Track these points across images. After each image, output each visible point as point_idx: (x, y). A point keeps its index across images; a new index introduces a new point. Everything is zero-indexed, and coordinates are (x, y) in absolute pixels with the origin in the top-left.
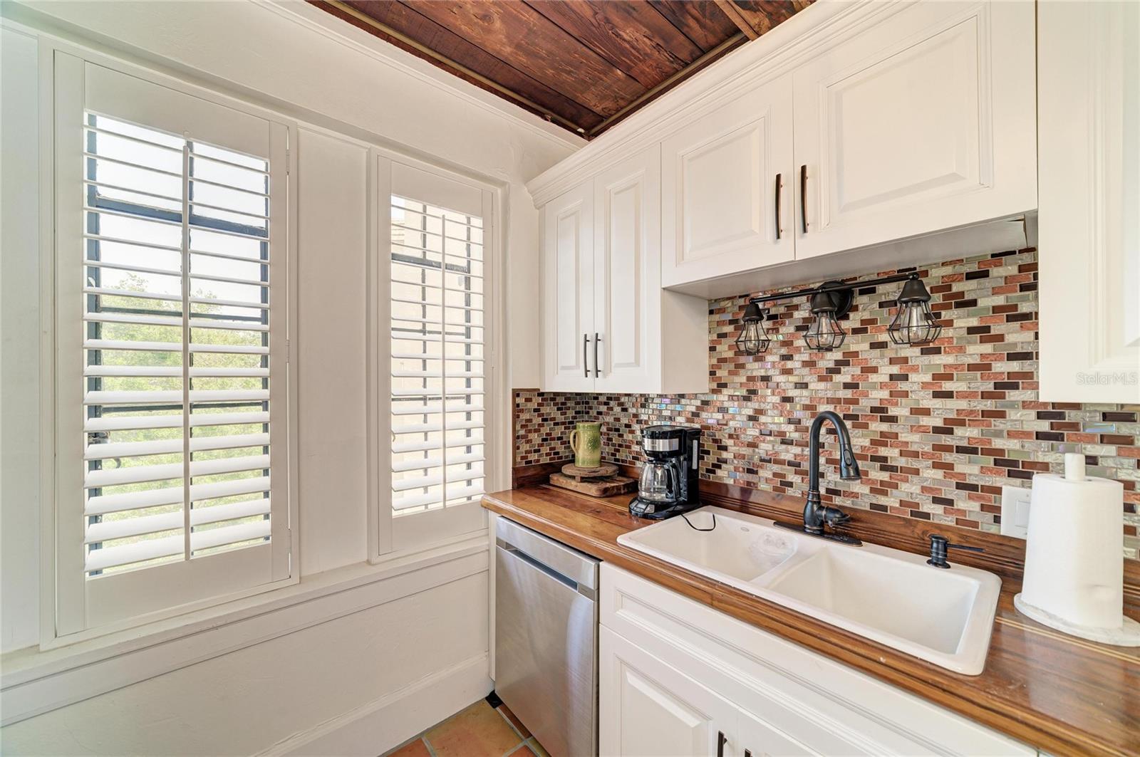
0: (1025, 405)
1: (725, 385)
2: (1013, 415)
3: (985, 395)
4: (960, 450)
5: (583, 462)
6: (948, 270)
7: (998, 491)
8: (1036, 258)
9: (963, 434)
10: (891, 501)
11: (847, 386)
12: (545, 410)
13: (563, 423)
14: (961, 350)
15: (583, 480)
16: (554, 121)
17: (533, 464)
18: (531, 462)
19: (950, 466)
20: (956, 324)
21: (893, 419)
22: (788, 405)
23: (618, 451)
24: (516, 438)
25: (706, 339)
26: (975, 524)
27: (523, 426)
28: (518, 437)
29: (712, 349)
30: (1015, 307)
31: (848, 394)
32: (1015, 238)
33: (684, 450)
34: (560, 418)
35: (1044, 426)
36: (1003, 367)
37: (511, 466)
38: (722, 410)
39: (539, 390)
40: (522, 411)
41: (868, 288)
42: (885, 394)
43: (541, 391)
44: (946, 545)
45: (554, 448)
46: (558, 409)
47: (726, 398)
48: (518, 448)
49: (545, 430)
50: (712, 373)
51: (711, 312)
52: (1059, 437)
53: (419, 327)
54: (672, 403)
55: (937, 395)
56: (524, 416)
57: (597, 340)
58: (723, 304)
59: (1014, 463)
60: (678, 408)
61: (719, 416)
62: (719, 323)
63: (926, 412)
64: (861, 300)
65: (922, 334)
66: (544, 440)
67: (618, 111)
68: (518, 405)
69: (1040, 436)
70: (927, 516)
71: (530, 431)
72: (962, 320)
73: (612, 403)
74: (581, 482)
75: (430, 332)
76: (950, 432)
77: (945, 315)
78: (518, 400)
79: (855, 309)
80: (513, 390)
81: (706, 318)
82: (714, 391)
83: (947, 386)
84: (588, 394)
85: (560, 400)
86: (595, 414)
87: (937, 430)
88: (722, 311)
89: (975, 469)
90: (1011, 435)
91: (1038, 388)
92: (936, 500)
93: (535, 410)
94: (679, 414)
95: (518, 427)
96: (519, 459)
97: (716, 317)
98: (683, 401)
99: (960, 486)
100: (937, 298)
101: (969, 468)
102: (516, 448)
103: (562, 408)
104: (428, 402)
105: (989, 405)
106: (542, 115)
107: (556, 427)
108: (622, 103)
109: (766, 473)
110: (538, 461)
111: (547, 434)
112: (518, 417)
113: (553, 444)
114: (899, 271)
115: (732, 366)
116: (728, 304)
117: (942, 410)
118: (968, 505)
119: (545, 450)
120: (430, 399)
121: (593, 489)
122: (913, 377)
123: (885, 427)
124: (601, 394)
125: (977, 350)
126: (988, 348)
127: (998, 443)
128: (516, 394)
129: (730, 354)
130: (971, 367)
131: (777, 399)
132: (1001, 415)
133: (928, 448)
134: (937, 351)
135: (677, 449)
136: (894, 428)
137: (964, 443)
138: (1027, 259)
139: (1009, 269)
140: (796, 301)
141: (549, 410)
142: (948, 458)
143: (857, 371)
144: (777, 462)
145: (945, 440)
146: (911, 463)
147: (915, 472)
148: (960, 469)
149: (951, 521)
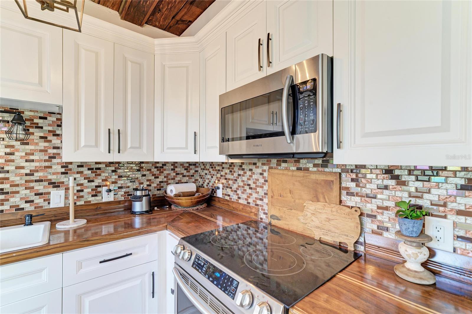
0: (58, 164)
2: (54, 167)
3: (45, 161)
4: (36, 181)
6: (32, 114)
7: (49, 193)
8: (61, 117)
9: (37, 176)
10: (5, 207)
14: (37, 144)
19: (33, 188)
20: (35, 134)
21: (7, 172)
26: (42, 207)
30: (55, 131)
32: (56, 110)
35: (63, 170)
36: (52, 151)
42: (2, 161)
44: (31, 216)
52: (67, 173)
55: (27, 161)
59: (54, 183)
63: (23, 168)
65: (22, 137)
69: (63, 173)
70: (23, 209)
72: (38, 133)
76: (33, 175)
77: (31, 130)
83: (31, 157)
87: (27, 175)
89: (41, 187)
90: (54, 174)
91: (61, 158)
92: (26, 202)
99: (36, 194)
100: (28, 123)
101: (39, 187)
105: (47, 164)
114: (10, 108)
117: (29, 167)
118: (38, 201)
122: (16, 153)
125: (43, 145)
126: (47, 144)
127: (50, 177)
130: (41, 151)
132: (50, 167)
133: (23, 182)
134: (27, 144)
136: (7, 175)
137: (38, 178)
138: (59, 116)
139: (52, 118)
142: (32, 185)
145: (32, 178)
146: (14, 189)
147: (18, 192)
148: (36, 188)
149: (32, 208)
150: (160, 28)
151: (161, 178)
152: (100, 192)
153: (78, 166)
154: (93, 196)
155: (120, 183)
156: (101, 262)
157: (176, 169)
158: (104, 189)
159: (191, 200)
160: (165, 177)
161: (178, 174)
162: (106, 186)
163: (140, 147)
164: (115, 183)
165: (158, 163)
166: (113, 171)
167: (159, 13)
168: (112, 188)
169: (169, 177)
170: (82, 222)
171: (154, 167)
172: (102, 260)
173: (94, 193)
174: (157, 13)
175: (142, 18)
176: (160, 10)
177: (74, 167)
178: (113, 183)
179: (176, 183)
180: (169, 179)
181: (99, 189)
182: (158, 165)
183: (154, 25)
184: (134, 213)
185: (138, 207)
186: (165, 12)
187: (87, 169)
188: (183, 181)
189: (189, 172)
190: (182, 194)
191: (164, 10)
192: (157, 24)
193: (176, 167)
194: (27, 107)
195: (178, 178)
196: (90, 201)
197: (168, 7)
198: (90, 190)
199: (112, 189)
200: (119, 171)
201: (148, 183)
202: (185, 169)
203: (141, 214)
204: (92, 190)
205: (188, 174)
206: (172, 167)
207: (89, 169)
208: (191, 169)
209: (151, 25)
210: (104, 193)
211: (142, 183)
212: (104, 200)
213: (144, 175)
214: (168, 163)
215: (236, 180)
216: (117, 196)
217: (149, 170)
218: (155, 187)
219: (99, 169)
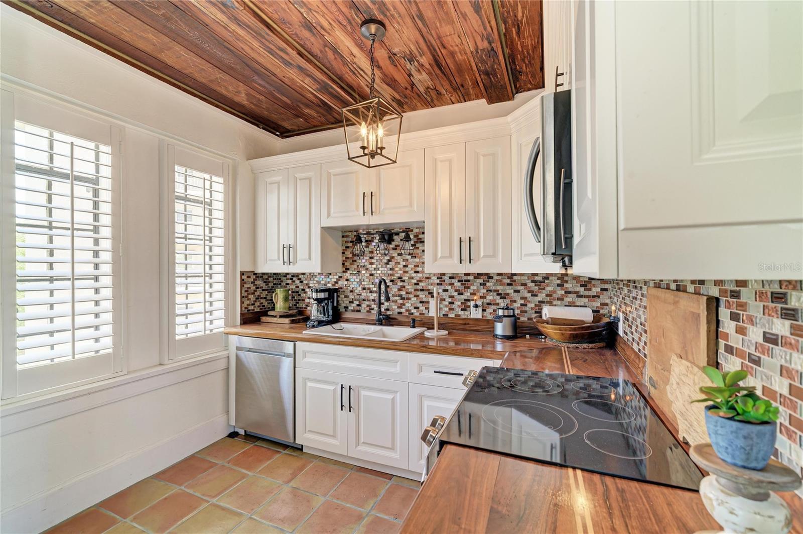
1: (348, 269)
2: (432, 278)
5: (280, 309)
6: (417, 230)
7: (428, 302)
9: (422, 285)
10: (403, 310)
11: (391, 269)
12: (257, 282)
13: (266, 290)
15: (281, 317)
16: (263, 129)
17: (251, 311)
18: (250, 310)
19: (418, 296)
20: (420, 248)
21: (404, 281)
22: (372, 277)
23: (298, 303)
24: (242, 297)
25: (340, 249)
26: (424, 314)
27: (246, 291)
28: (243, 297)
29: (343, 253)
31: (390, 272)
33: (331, 297)
34: (265, 287)
35: (438, 281)
37: (239, 313)
38: (347, 280)
39: (254, 272)
40: (245, 283)
41: (397, 234)
42: (401, 272)
43: (256, 272)
44: (414, 320)
45: (262, 303)
46: (264, 282)
47: (349, 275)
48: (243, 303)
49: (257, 293)
50: (343, 264)
51: (343, 237)
52: (441, 284)
53: (183, 236)
54: (325, 278)
55: (415, 272)
56: (246, 286)
57: (290, 247)
58: (347, 234)
59: (432, 293)
60: (329, 280)
61: (346, 283)
62: (347, 242)
63: (413, 278)
64: (395, 237)
65: (412, 251)
66: (257, 299)
67: (299, 130)
68: (243, 280)
69: (438, 284)
70: (413, 314)
71: (249, 294)
73: (294, 279)
74: (280, 318)
75: (189, 239)
76: (418, 284)
77: (418, 245)
78: (243, 277)
79: (393, 241)
80: (241, 272)
81: (341, 239)
82: (344, 272)
83: (418, 269)
84: (280, 273)
85: (265, 277)
86: (285, 285)
87: (415, 284)
88: (347, 236)
89: (424, 296)
90: (432, 284)
92: (415, 308)
93: (252, 283)
94: (329, 282)
95: (243, 291)
96: (243, 309)
97: (345, 239)
98: (330, 277)
99: (421, 302)
100: (415, 239)
101: (423, 296)
102: (242, 303)
103: (266, 282)
104: (188, 278)
105: (427, 275)
106: (258, 126)
107: (263, 292)
108: (302, 128)
109: (364, 306)
110: (254, 310)
111: (258, 296)
112: (243, 286)
113: (262, 301)
114: (406, 229)
115: (351, 261)
116: (350, 234)
117: (416, 277)
118: (422, 308)
119: (257, 304)
120: (189, 277)
121: (287, 320)
122: (409, 266)
123: (401, 284)
124: (288, 274)
127: (429, 287)
128: (242, 274)
129: (350, 256)
130: (423, 263)
131: (368, 275)
132: (429, 278)
133: (413, 290)
134: (415, 257)
135: (327, 297)
136: (404, 284)
137: (421, 288)
140: (375, 236)
141: (259, 282)
142: (418, 293)
143: (394, 263)
144: (368, 300)
145: (417, 287)
146: (408, 296)
147: (409, 299)
148: (421, 296)
149: (418, 314)
150: (536, 89)
151: (542, 296)
152: (469, 307)
153: (451, 278)
154: (462, 310)
155: (489, 298)
156: (435, 372)
157: (566, 285)
158: (472, 303)
160: (547, 295)
161: (570, 292)
162: (473, 300)
163: (494, 255)
164: (482, 297)
165: (536, 275)
166: (481, 284)
167: (521, 75)
168: (479, 303)
169: (555, 296)
170: (444, 332)
171: (530, 281)
172: (438, 370)
173: (463, 307)
174: (520, 77)
175: (506, 92)
176: (520, 72)
177: (446, 278)
178: (481, 297)
179: (565, 306)
180: (554, 299)
181: (468, 303)
182: (536, 278)
183: (526, 89)
184: (495, 336)
185: (500, 329)
186: (528, 70)
187: (457, 280)
188: (578, 304)
189: (590, 290)
191: (524, 68)
192: (529, 86)
193: (567, 282)
194: (415, 225)
195: (569, 299)
196: (460, 315)
197: (525, 63)
198: (459, 303)
199: (478, 305)
200: (488, 284)
201: (522, 302)
202: (582, 286)
203: (506, 338)
204: (462, 303)
205: (587, 293)
206: (559, 282)
207: (459, 281)
208: (594, 286)
209: (524, 91)
210: (473, 309)
211: (515, 301)
212: (472, 317)
213: (517, 291)
214: (552, 275)
216: (485, 314)
217: (524, 285)
218: (532, 308)
219: (468, 281)
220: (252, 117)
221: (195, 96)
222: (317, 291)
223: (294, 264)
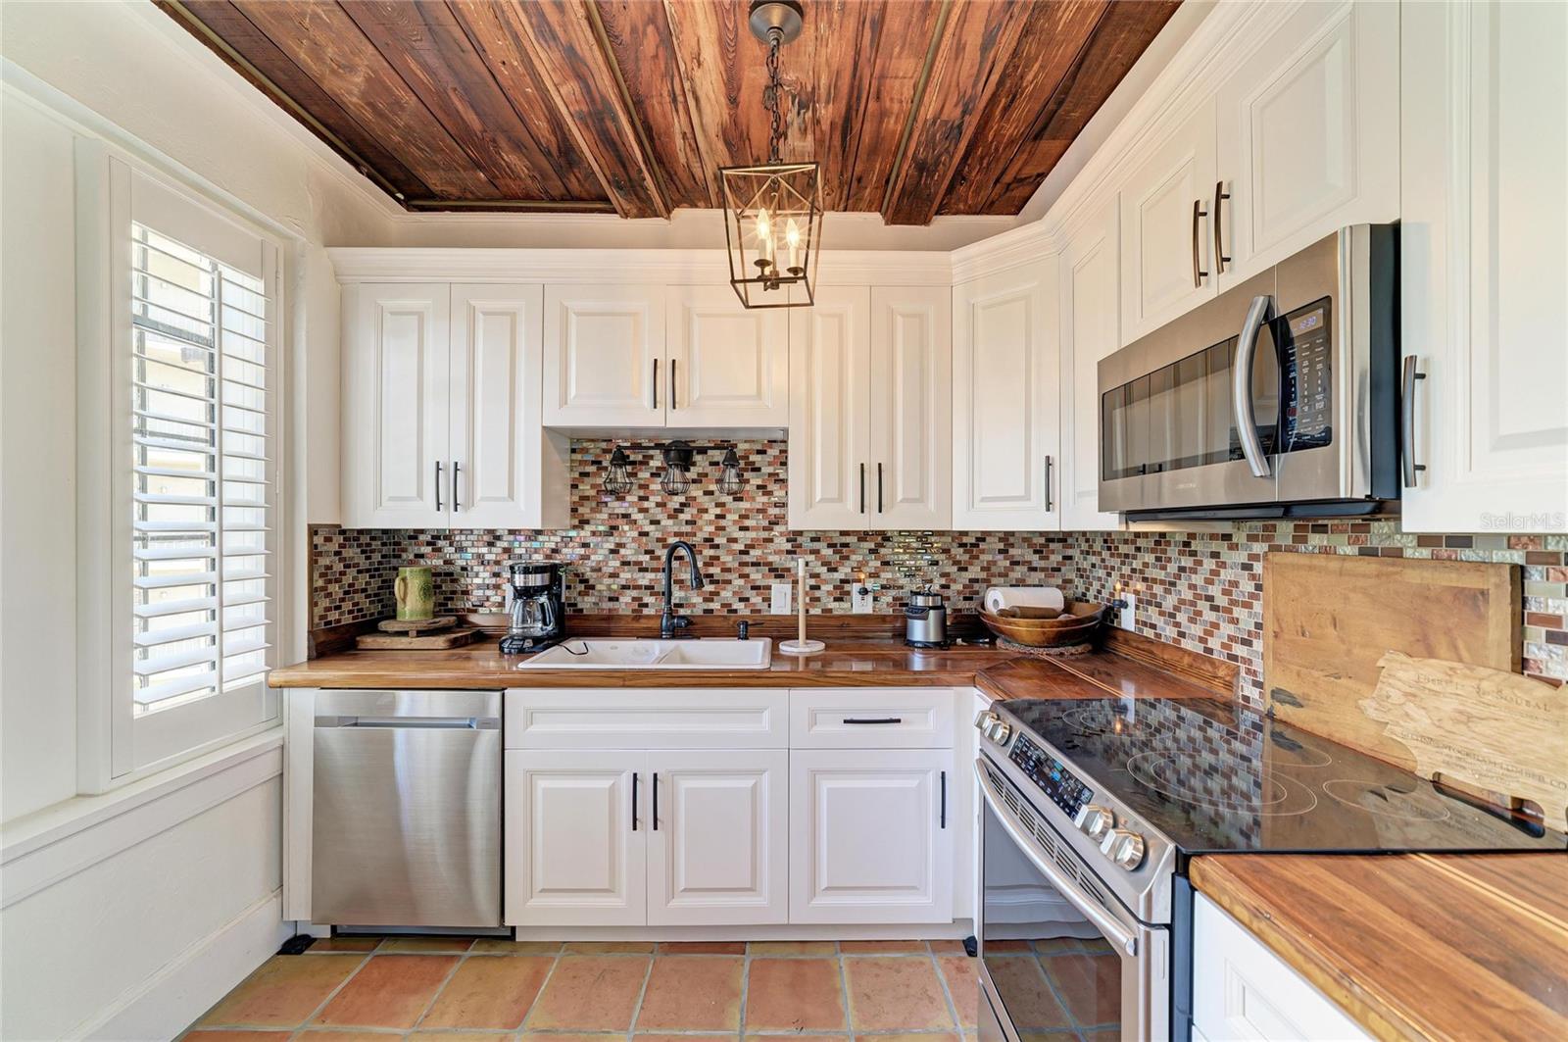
0: (782, 534)
1: (587, 522)
2: (776, 540)
3: (765, 529)
4: (754, 564)
5: (411, 615)
6: (746, 446)
7: (769, 588)
8: (787, 446)
9: (755, 553)
10: (715, 606)
11: (687, 522)
12: (348, 553)
13: (368, 571)
14: (753, 499)
15: (420, 633)
16: (369, 176)
17: (333, 625)
18: (330, 622)
19: (747, 576)
20: (752, 482)
21: (717, 547)
22: (644, 539)
23: (452, 599)
24: (313, 591)
25: (568, 477)
26: (759, 611)
27: (322, 575)
28: (316, 589)
29: (574, 486)
30: (777, 474)
31: (688, 529)
32: (779, 436)
33: (552, 588)
34: (364, 564)
35: (789, 546)
36: (773, 511)
37: (306, 630)
38: (585, 545)
39: (339, 526)
40: (320, 554)
41: (703, 451)
42: (712, 529)
43: (344, 527)
44: (746, 624)
45: (357, 604)
46: (363, 552)
47: (589, 534)
48: (316, 604)
49: (347, 579)
50: (574, 510)
51: (573, 451)
52: (794, 552)
54: (526, 540)
55: (742, 529)
56: (324, 561)
57: (456, 469)
58: (585, 445)
59: (776, 570)
60: (536, 545)
61: (582, 551)
62: (581, 462)
63: (735, 540)
64: (698, 458)
65: (735, 487)
66: (346, 593)
67: (459, 199)
68: (316, 546)
69: (789, 552)
70: (735, 611)
71: (330, 582)
72: (755, 480)
73: (440, 543)
74: (418, 637)
75: (153, 434)
76: (747, 553)
77: (747, 475)
78: (319, 540)
79: (694, 464)
80: (309, 525)
81: (568, 456)
82: (574, 527)
83: (747, 523)
84: (400, 530)
85: (364, 539)
86: (411, 557)
87: (742, 552)
88: (585, 451)
89: (759, 576)
90: (776, 553)
91: (787, 524)
92: (741, 600)
93: (337, 553)
94: (536, 551)
95: (316, 575)
96: (316, 620)
97: (578, 457)
98: (541, 538)
99: (753, 588)
100: (742, 463)
101: (756, 576)
102: (313, 604)
103: (367, 552)
104: (151, 544)
105: (766, 535)
106: (357, 166)
107: (359, 575)
108: (470, 196)
109: (626, 598)
110: (339, 621)
111: (350, 585)
112: (316, 562)
113: (358, 597)
114: (722, 441)
115: (594, 504)
116: (591, 445)
117: (745, 537)
118: (756, 599)
119: (347, 606)
120: (153, 539)
121: (440, 642)
122: (728, 516)
123: (712, 552)
124: (422, 531)
125: (761, 499)
126: (765, 499)
127: (771, 558)
128: (313, 531)
129: (593, 493)
130: (759, 511)
131: (635, 534)
132: (770, 540)
133: (736, 565)
134: (740, 499)
135: (544, 583)
136: (717, 552)
137: (755, 560)
138: (782, 446)
139: (773, 452)
140: (651, 452)
141: (352, 552)
142: (747, 570)
143: (695, 511)
144: (637, 587)
145: (746, 558)
146: (727, 576)
147: (729, 582)
148: (752, 577)
149: (747, 612)
150: (968, 214)
151: (975, 572)
152: (848, 593)
153: (813, 540)
154: (836, 600)
155: (886, 576)
156: (846, 722)
157: (1012, 551)
158: (856, 587)
159: (1042, 627)
160: (983, 569)
161: (1017, 563)
162: (859, 581)
163: (921, 499)
164: (874, 575)
165: (965, 533)
166: (871, 551)
167: (962, 184)
168: (869, 586)
169: (994, 569)
170: (818, 647)
171: (955, 545)
172: (849, 718)
173: (837, 594)
174: (958, 187)
175: (927, 209)
176: (964, 179)
177: (803, 540)
178: (871, 575)
179: (1011, 586)
180: (993, 575)
181: (847, 587)
182: (965, 540)
183: (954, 210)
184: (911, 644)
185: (921, 630)
186: (978, 178)
187: (825, 544)
188: (1029, 581)
189: (1047, 558)
190: (1018, 611)
191: (974, 174)
192: (961, 206)
193: (1012, 545)
194: (744, 436)
195: (1018, 572)
196: (830, 610)
197: (981, 164)
198: (830, 587)
199: (869, 590)
200: (883, 551)
201: (943, 581)
202: (1036, 552)
203: (926, 646)
204: (835, 587)
205: (1043, 564)
206: (1001, 546)
207: (830, 546)
208: (1053, 552)
209: (947, 214)
210: (856, 596)
211: (931, 581)
212: (856, 611)
213: (936, 563)
214: (989, 533)
215: (1173, 584)
216: (878, 605)
217: (946, 551)
218: (959, 593)
219: (846, 545)
220: (348, 142)
221: (205, 44)
222: (526, 571)
223: (467, 508)
